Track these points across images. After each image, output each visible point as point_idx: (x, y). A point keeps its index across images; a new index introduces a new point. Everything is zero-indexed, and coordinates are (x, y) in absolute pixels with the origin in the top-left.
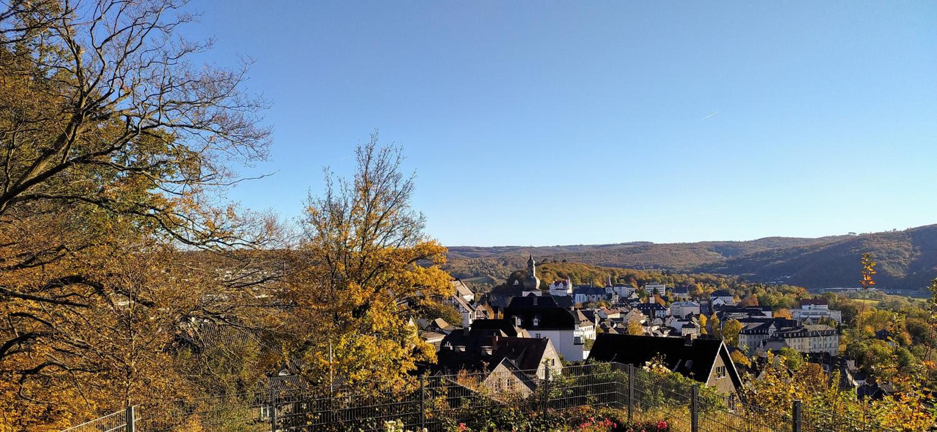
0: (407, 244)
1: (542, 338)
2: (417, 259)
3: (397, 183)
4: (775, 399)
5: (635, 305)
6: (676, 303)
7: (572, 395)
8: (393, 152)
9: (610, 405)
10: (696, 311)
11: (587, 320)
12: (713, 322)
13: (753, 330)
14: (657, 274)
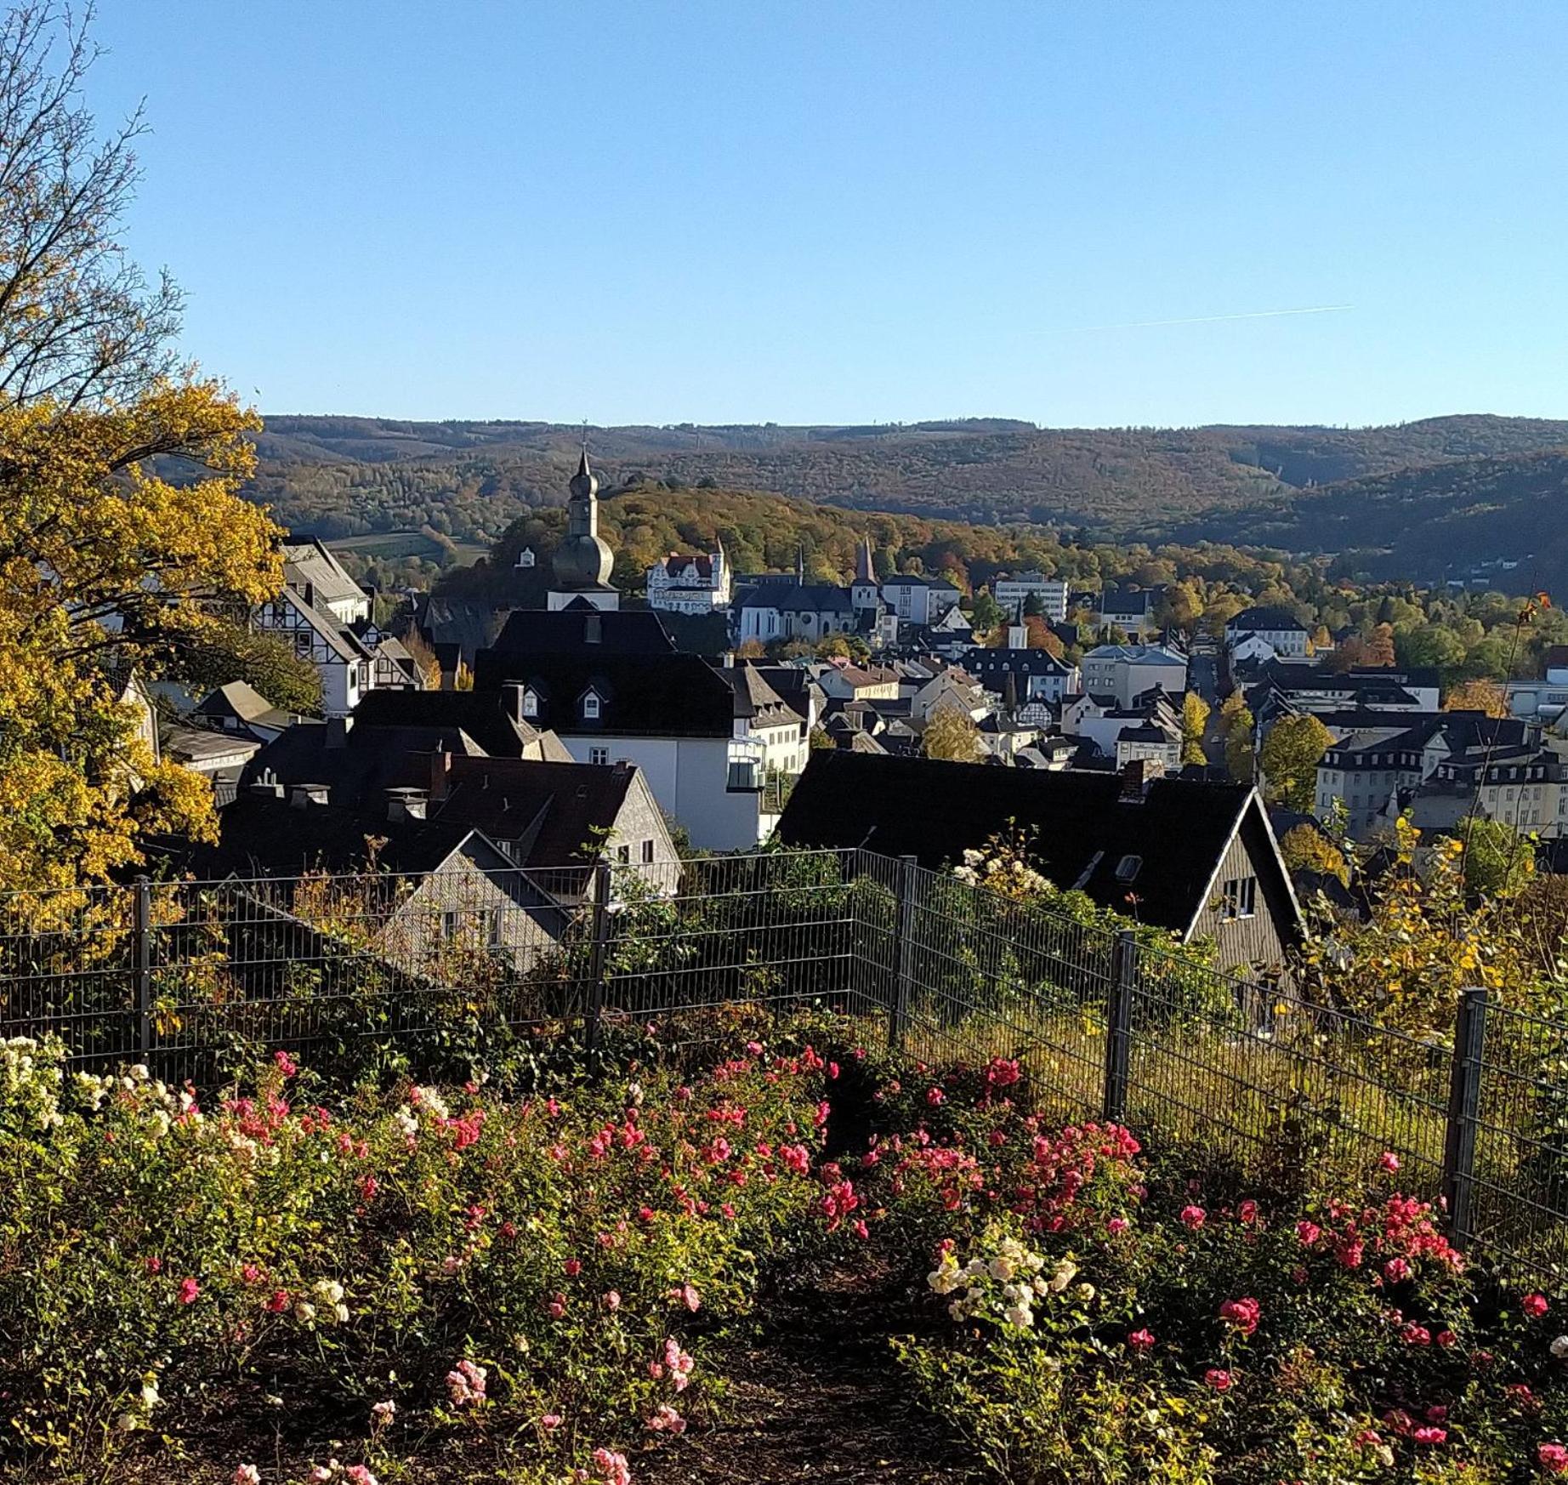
0: (110, 393)
1: (611, 762)
2: (147, 451)
3: (73, 152)
4: (1407, 988)
5: (957, 655)
6: (1102, 648)
7: (693, 961)
8: (56, 26)
9: (829, 1001)
10: (1173, 679)
11: (778, 705)
12: (1233, 719)
13: (1367, 754)
14: (1041, 542)
